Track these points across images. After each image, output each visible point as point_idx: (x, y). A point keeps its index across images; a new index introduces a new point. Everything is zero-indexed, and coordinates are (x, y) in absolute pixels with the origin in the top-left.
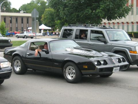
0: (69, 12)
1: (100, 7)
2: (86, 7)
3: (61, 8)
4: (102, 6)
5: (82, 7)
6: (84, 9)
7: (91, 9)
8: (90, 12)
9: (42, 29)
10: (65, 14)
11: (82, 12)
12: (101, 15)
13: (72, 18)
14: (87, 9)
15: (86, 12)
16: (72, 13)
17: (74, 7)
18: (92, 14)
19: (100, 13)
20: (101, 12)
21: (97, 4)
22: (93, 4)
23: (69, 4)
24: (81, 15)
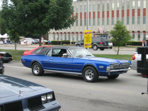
0: (17, 22)
1: (45, 17)
2: (34, 18)
3: (10, 18)
4: (47, 17)
5: (30, 17)
6: (32, 20)
7: (38, 20)
8: (36, 22)
9: (5, 38)
10: (13, 24)
11: (29, 22)
12: (46, 25)
13: (20, 27)
14: (34, 20)
15: (33, 22)
16: (20, 23)
17: (22, 17)
18: (39, 24)
19: (46, 24)
20: (46, 22)
21: (44, 15)
22: (40, 15)
23: (18, 15)
24: (29, 25)
